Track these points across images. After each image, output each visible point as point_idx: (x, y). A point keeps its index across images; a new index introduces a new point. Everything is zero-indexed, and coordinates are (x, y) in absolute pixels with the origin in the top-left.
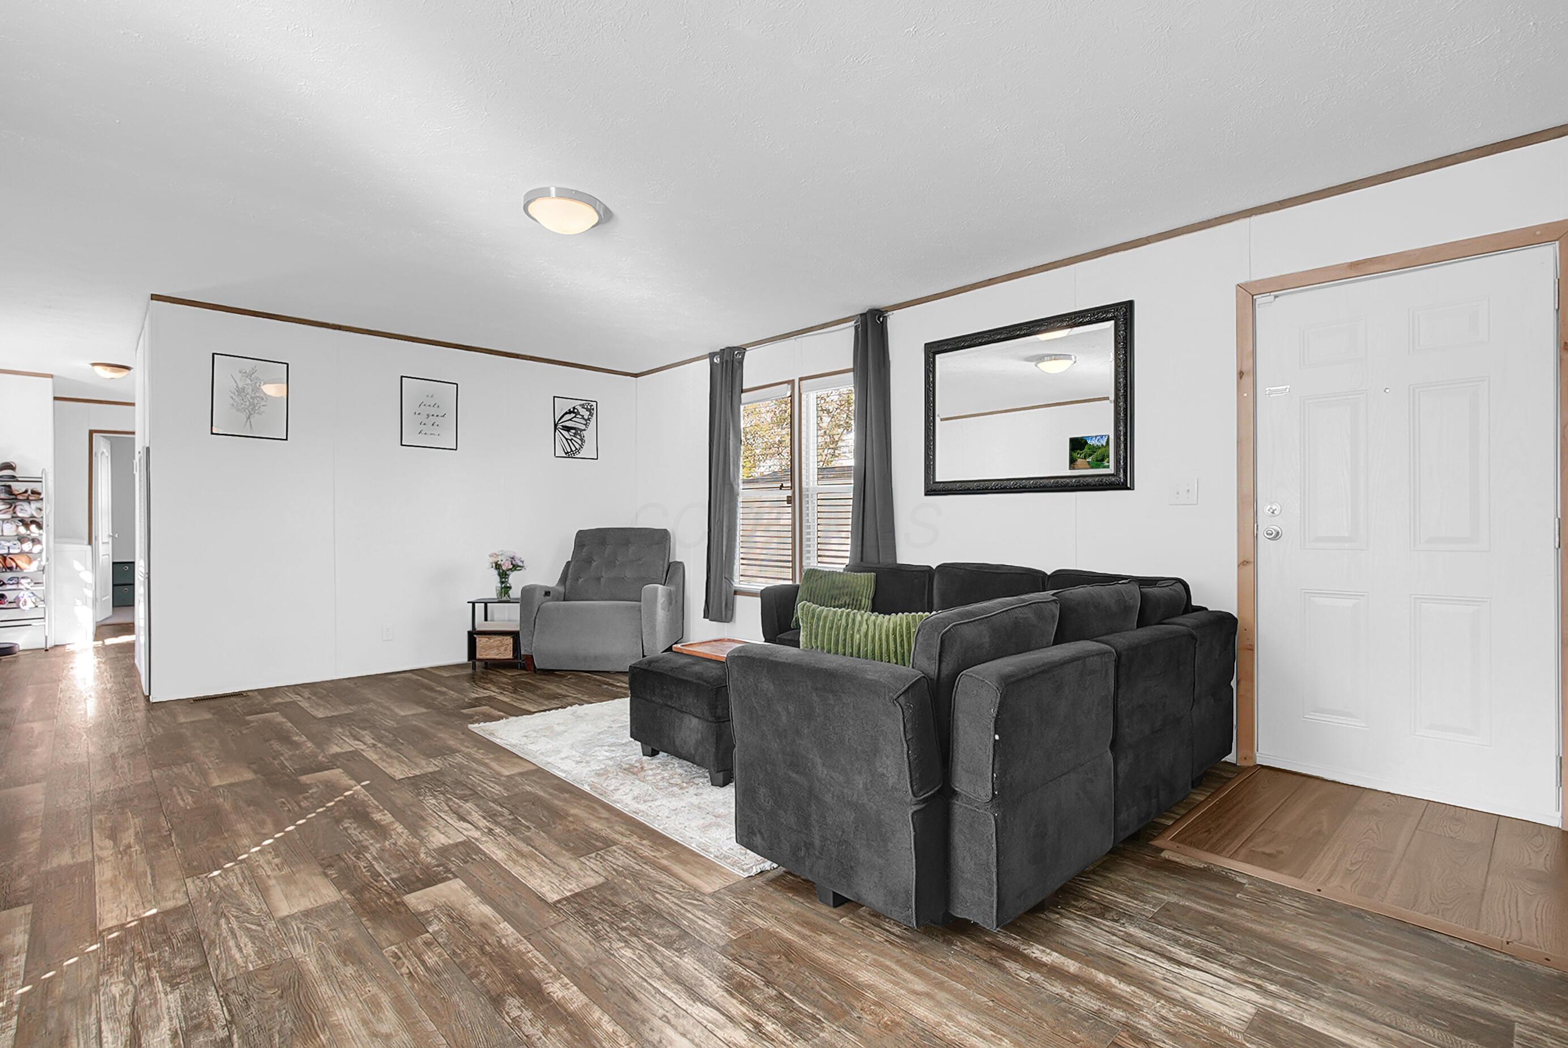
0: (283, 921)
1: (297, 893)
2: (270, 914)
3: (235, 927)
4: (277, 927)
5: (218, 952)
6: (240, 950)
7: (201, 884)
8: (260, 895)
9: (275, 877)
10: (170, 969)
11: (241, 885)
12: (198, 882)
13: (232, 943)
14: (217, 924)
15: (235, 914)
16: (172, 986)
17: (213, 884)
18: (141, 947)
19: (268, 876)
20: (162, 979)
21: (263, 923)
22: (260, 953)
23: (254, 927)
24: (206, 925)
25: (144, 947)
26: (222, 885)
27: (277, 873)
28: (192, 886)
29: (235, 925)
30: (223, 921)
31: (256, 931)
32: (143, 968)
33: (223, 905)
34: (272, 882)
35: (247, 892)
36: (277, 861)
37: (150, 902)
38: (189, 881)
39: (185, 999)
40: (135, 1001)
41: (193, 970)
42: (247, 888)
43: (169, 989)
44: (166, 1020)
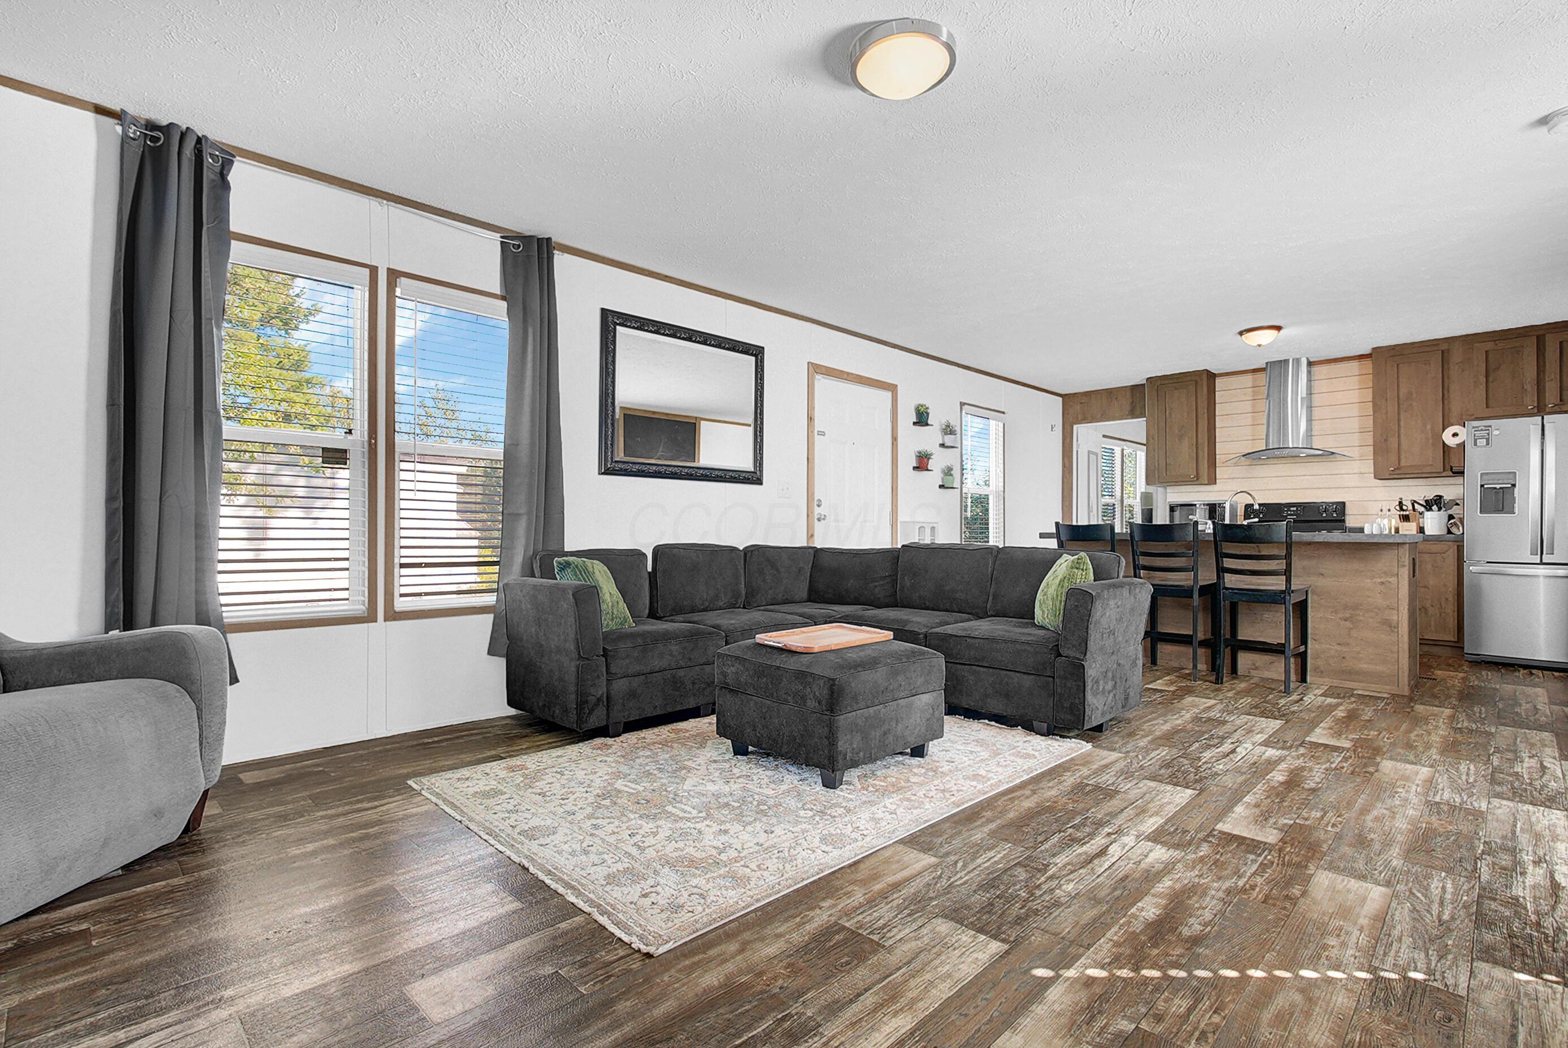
0: (1388, 884)
1: (1351, 896)
2: (1395, 895)
3: (1437, 906)
4: (1398, 883)
5: (1465, 898)
6: (1444, 888)
7: (1448, 975)
8: (1389, 916)
9: (1355, 924)
10: (1516, 912)
11: (1400, 939)
12: (1450, 981)
13: (1448, 896)
14: (1453, 918)
15: (1429, 916)
16: (1518, 900)
17: (1433, 964)
18: (1545, 946)
19: (1361, 930)
20: (1525, 908)
21: (1407, 893)
22: (1428, 877)
23: (1419, 895)
24: (1464, 925)
25: (1540, 945)
26: (1422, 955)
27: (1347, 926)
28: (1459, 979)
29: (1435, 909)
30: (1446, 917)
31: (1419, 891)
32: (1544, 927)
33: (1435, 932)
34: (1363, 921)
35: (1399, 927)
36: (1332, 941)
37: (1526, 994)
38: (1463, 993)
39: (1508, 886)
40: (1553, 908)
41: (1495, 900)
42: (1396, 933)
43: (1521, 899)
44: (1527, 884)
